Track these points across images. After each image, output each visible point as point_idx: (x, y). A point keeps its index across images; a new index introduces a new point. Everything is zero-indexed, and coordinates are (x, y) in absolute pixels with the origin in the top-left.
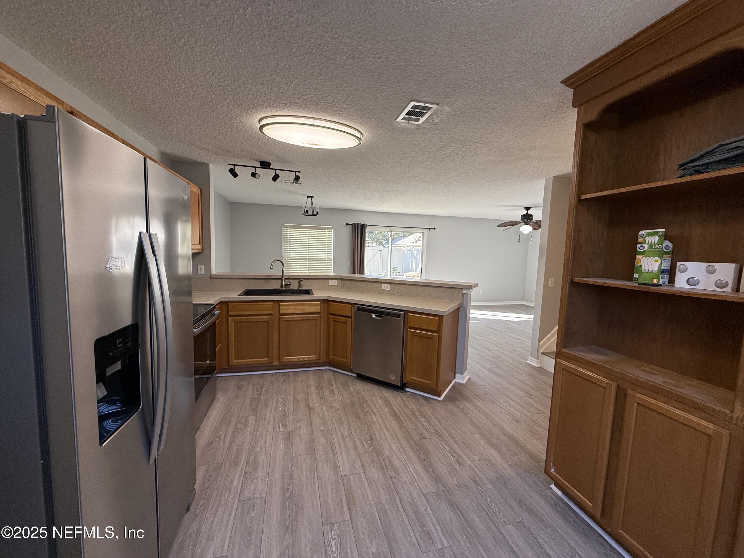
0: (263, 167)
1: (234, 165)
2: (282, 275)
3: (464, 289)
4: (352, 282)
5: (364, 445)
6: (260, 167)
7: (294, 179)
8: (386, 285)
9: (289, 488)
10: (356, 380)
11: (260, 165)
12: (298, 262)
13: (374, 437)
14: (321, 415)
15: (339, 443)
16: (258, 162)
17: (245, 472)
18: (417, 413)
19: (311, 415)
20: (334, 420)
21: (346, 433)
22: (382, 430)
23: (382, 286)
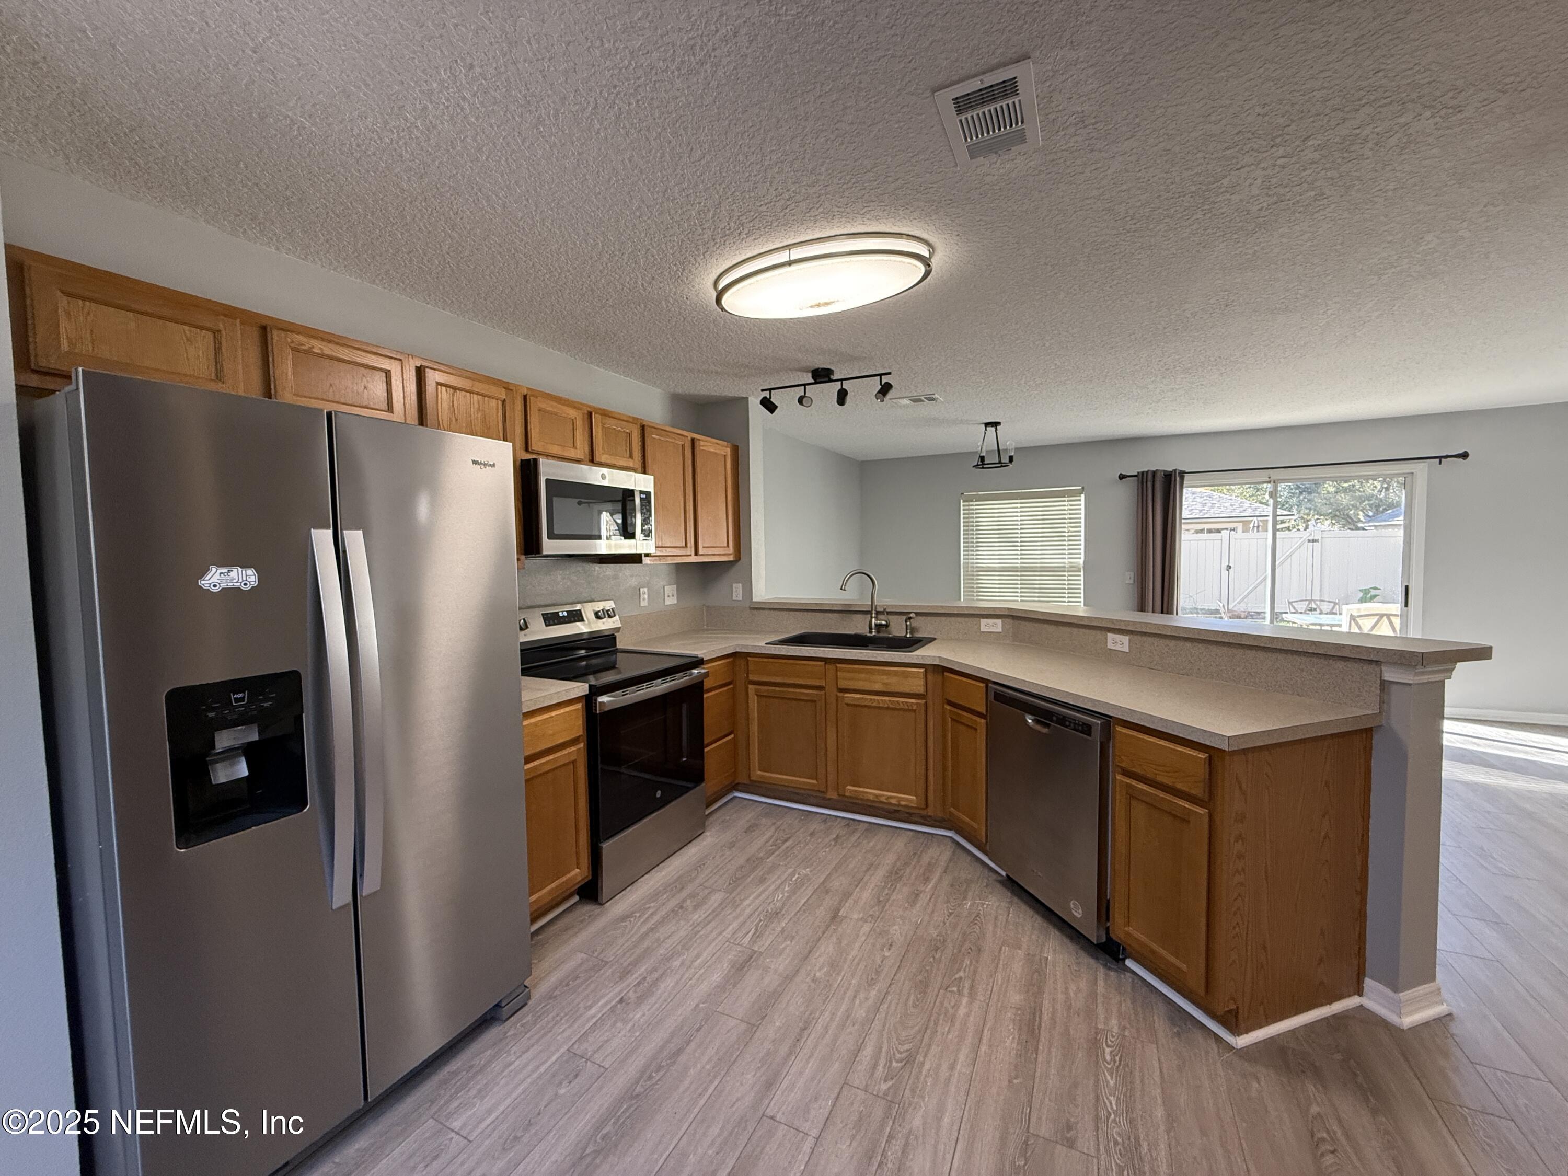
0: (818, 381)
1: (770, 390)
2: (870, 603)
3: (1388, 663)
4: (1036, 625)
5: (875, 1066)
6: (813, 381)
7: (877, 390)
8: (1118, 637)
9: (654, 1075)
10: (999, 886)
11: (813, 377)
12: (995, 577)
13: (920, 1058)
14: (845, 942)
15: (826, 1029)
16: (808, 372)
17: (622, 998)
18: (1108, 1050)
19: (825, 935)
20: (862, 966)
21: (861, 1013)
22: (958, 1051)
23: (1106, 638)
